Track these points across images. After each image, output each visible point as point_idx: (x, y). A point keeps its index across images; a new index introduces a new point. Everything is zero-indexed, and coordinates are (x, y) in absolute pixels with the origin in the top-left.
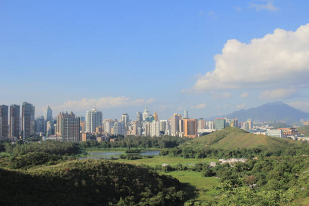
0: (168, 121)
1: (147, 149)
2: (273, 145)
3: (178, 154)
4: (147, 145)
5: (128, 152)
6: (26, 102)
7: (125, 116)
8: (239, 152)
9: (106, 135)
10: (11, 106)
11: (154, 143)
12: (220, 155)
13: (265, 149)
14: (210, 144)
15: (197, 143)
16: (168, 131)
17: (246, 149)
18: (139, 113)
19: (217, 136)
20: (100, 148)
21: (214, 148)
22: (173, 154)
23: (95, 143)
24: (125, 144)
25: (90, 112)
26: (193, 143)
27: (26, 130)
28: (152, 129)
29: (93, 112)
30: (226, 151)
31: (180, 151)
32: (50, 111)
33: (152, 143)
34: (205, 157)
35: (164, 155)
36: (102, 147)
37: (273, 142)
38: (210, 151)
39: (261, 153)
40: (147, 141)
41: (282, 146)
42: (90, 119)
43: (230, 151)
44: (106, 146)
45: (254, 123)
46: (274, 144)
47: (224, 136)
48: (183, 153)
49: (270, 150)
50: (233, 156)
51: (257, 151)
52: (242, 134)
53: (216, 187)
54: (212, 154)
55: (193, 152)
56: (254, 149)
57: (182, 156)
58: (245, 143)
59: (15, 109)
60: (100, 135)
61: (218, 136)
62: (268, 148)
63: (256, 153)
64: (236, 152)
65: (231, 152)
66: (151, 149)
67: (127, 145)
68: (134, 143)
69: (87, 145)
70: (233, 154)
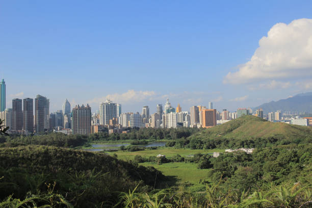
0: (189, 113)
1: (158, 141)
2: (291, 134)
3: (185, 144)
4: (158, 137)
5: (133, 144)
6: (39, 96)
7: (145, 108)
8: (252, 142)
9: (119, 128)
10: (25, 100)
11: (166, 134)
12: (230, 145)
13: (283, 138)
14: (224, 134)
15: (209, 133)
16: (187, 123)
17: (260, 139)
18: (159, 105)
19: (231, 125)
20: (108, 140)
21: (227, 138)
22: (179, 144)
23: (104, 136)
24: (135, 135)
25: (103, 104)
26: (205, 133)
27: (39, 123)
28: (169, 120)
29: (107, 104)
30: (238, 140)
31: (188, 142)
32: (68, 105)
33: (164, 134)
34: (214, 147)
35: (170, 146)
36: (110, 139)
37: (293, 130)
38: (220, 141)
39: (278, 142)
40: (158, 132)
41: (302, 134)
42: (104, 111)
43: (242, 140)
44: (115, 138)
45: (284, 114)
46: (293, 133)
47: (239, 125)
48: (190, 144)
49: (287, 139)
50: (245, 146)
51: (272, 140)
52: (259, 122)
53: (203, 181)
54: (222, 144)
55: (202, 143)
56: (269, 139)
57: (189, 147)
58: (261, 132)
59: (28, 102)
60: (112, 128)
61: (233, 125)
62: (286, 137)
63: (271, 142)
64: (249, 142)
65: (243, 142)
66: (163, 140)
67: (137, 137)
68: (145, 135)
69: (95, 137)
70: (245, 143)
